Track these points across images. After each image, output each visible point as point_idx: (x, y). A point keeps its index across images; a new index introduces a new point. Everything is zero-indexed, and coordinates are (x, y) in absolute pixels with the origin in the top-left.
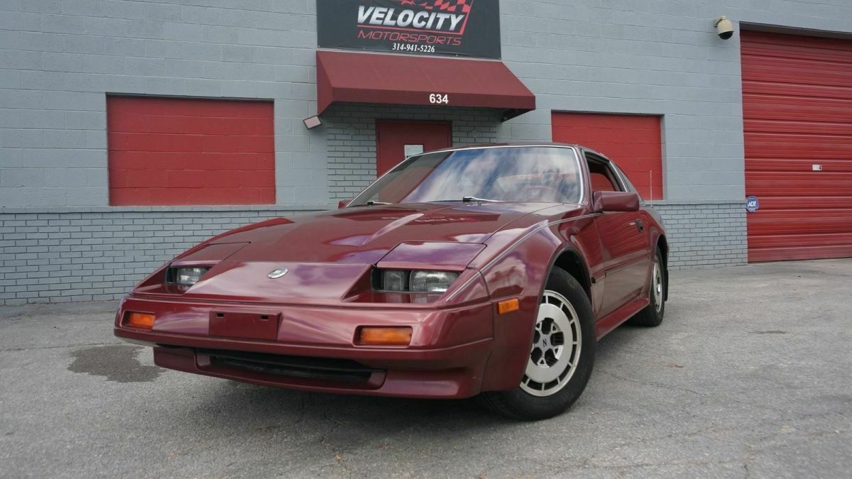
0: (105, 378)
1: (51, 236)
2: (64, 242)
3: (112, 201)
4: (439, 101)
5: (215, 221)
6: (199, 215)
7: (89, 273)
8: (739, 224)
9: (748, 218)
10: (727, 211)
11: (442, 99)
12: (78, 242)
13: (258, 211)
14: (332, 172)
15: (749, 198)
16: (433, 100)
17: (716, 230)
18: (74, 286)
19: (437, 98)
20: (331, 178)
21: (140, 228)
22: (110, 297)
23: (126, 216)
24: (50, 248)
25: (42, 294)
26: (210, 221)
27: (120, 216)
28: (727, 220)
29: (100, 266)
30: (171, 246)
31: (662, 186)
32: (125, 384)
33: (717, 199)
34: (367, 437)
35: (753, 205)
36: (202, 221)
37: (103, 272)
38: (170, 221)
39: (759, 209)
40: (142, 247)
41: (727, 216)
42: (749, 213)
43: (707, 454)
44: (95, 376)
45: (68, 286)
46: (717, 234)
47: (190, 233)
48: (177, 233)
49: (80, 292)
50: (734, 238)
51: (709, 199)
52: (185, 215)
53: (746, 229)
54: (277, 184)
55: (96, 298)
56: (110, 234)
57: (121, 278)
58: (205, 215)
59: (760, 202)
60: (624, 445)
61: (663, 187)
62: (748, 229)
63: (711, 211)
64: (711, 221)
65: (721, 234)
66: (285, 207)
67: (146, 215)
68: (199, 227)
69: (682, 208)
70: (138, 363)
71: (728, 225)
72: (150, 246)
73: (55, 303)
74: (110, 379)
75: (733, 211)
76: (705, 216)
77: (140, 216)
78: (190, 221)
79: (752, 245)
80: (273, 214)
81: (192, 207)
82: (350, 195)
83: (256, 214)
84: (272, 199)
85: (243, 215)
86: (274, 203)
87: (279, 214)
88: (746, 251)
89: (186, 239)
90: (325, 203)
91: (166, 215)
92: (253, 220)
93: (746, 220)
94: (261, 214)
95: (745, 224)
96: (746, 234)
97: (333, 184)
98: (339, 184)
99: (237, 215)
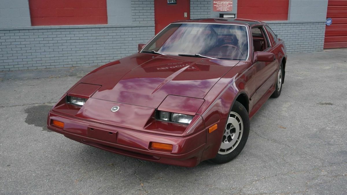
1: (7, 41)
2: (13, 43)
3: (33, 24)
5: (81, 33)
6: (73, 30)
7: (25, 57)
8: (322, 32)
9: (326, 28)
10: (317, 26)
12: (19, 43)
13: (100, 28)
14: (134, 9)
15: (328, 19)
17: (310, 35)
18: (19, 63)
20: (133, 11)
21: (46, 36)
22: (36, 68)
23: (40, 31)
24: (7, 46)
25: (5, 67)
26: (78, 33)
27: (37, 31)
28: (316, 30)
29: (30, 54)
30: (61, 44)
31: (288, 14)
33: (312, 21)
35: (329, 22)
36: (74, 33)
37: (31, 57)
38: (60, 33)
39: (332, 24)
40: (48, 45)
41: (316, 28)
42: (327, 26)
45: (17, 63)
46: (311, 37)
47: (69, 38)
48: (63, 39)
49: (22, 66)
50: (319, 39)
51: (309, 20)
52: (66, 30)
53: (324, 34)
54: (108, 14)
55: (29, 68)
56: (33, 40)
57: (40, 59)
58: (75, 30)
59: (333, 21)
62: (325, 34)
63: (309, 26)
64: (309, 31)
65: (313, 37)
66: (112, 26)
67: (49, 30)
68: (73, 36)
69: (296, 24)
71: (316, 32)
72: (52, 45)
73: (12, 71)
75: (320, 26)
76: (306, 28)
77: (46, 31)
78: (69, 33)
79: (326, 41)
80: (107, 29)
81: (69, 26)
82: (142, 19)
83: (99, 29)
84: (106, 21)
85: (93, 29)
86: (107, 24)
87: (109, 29)
88: (323, 45)
89: (68, 41)
90: (130, 24)
91: (58, 30)
92: (97, 32)
93: (325, 30)
94: (101, 29)
95: (324, 32)
96: (324, 36)
97: (134, 14)
98: (137, 14)
99: (90, 29)
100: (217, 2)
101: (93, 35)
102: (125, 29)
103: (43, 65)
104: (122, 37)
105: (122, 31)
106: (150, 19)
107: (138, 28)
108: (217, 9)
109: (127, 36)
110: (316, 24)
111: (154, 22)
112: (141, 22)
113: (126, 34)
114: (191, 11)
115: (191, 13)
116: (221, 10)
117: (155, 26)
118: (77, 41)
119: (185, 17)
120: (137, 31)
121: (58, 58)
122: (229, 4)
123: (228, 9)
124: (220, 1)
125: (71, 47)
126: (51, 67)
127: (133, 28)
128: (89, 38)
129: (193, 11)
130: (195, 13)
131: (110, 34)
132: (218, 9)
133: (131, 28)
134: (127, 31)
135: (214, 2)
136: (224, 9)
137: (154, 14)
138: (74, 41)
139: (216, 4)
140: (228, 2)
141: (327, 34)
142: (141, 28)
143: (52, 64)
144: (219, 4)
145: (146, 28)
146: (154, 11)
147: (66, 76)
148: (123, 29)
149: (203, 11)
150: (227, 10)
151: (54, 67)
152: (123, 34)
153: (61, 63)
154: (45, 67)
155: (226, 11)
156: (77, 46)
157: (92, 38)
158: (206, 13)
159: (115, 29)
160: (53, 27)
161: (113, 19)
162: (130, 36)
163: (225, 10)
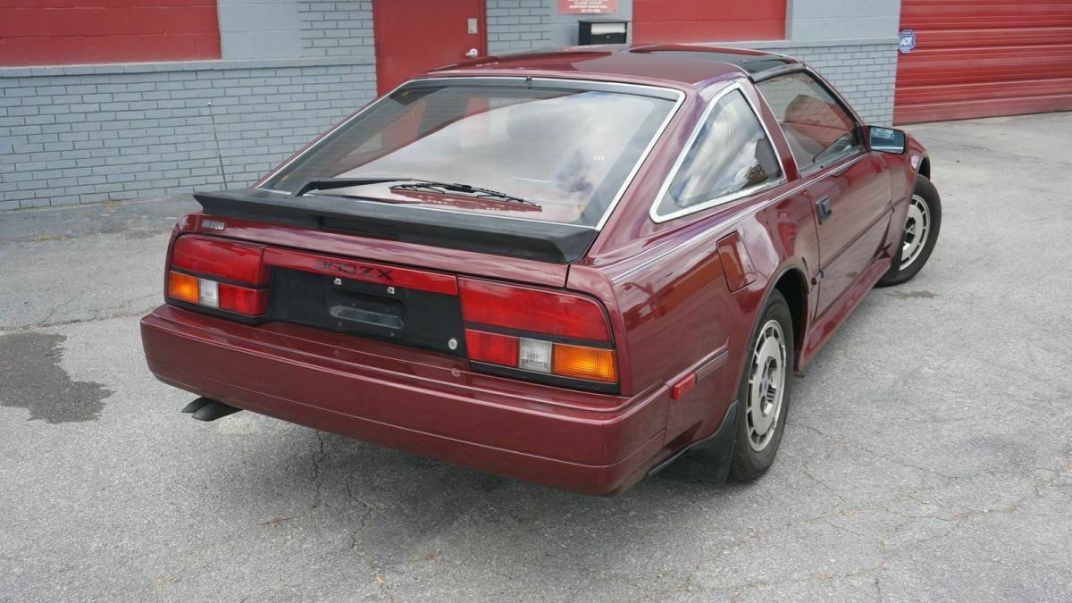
0: (26, 413)
5: (131, 88)
6: (106, 80)
8: (886, 74)
9: (899, 61)
10: (871, 55)
13: (196, 71)
15: (903, 33)
17: (853, 82)
20: (303, 16)
21: (16, 102)
26: (123, 88)
28: (871, 68)
30: (67, 128)
31: (785, 19)
32: (59, 426)
33: (859, 39)
34: (410, 537)
35: (907, 42)
36: (110, 89)
38: (61, 90)
39: (916, 48)
40: (24, 130)
41: (871, 62)
42: (900, 54)
43: (833, 561)
44: (12, 408)
46: (854, 89)
47: (95, 107)
48: (75, 108)
50: (878, 94)
51: (849, 39)
52: (84, 80)
53: (894, 80)
54: (223, 27)
58: (115, 79)
59: (918, 39)
60: (734, 544)
61: (787, 20)
62: (898, 78)
63: (849, 56)
64: (848, 70)
65: (861, 88)
66: (237, 63)
68: (108, 98)
69: (810, 51)
70: (65, 376)
71: (871, 74)
72: (36, 129)
74: (35, 416)
75: (880, 54)
76: (840, 63)
77: (15, 83)
78: (92, 89)
79: (900, 100)
80: (220, 75)
81: (94, 67)
82: (334, 42)
83: (193, 76)
84: (216, 51)
85: (173, 77)
86: (220, 57)
87: (228, 75)
88: (891, 112)
89: (90, 117)
90: (296, 56)
91: (54, 81)
92: (188, 85)
93: (895, 67)
94: (200, 76)
95: (894, 73)
96: (893, 86)
97: (308, 26)
98: (316, 25)
99: (164, 77)
101: (175, 95)
102: (280, 73)
103: (7, 198)
104: (270, 99)
105: (269, 81)
106: (359, 41)
107: (322, 71)
108: (571, 7)
109: (287, 98)
110: (870, 49)
111: (372, 50)
112: (331, 51)
113: (282, 90)
114: (489, 13)
115: (490, 21)
116: (583, 11)
117: (375, 62)
118: (120, 116)
119: (470, 32)
120: (320, 79)
121: (58, 174)
123: (603, 7)
125: (104, 135)
126: (36, 203)
127: (306, 72)
128: (161, 104)
129: (498, 12)
130: (502, 21)
131: (230, 92)
132: (575, 7)
133: (298, 72)
134: (287, 81)
136: (593, 7)
137: (371, 24)
138: (112, 116)
141: (904, 78)
142: (331, 71)
143: (39, 193)
145: (348, 70)
146: (370, 15)
147: (92, 232)
148: (272, 73)
149: (526, 12)
150: (602, 9)
151: (46, 202)
152: (274, 90)
153: (70, 191)
154: (15, 205)
155: (599, 11)
156: (121, 133)
157: (171, 104)
158: (537, 20)
159: (246, 74)
160: (38, 69)
161: (237, 43)
162: (295, 97)
163: (596, 11)
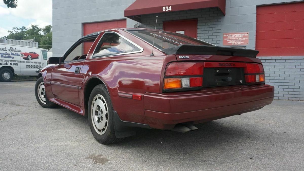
4: (167, 9)
11: (168, 8)
16: (164, 10)
19: (166, 9)
100: (227, 35)
108: (228, 43)
116: (233, 44)
122: (244, 37)
123: (242, 42)
124: (232, 34)
132: (230, 43)
135: (225, 36)
136: (237, 42)
139: (226, 37)
140: (242, 35)
144: (231, 37)
150: (241, 43)
155: (240, 44)
